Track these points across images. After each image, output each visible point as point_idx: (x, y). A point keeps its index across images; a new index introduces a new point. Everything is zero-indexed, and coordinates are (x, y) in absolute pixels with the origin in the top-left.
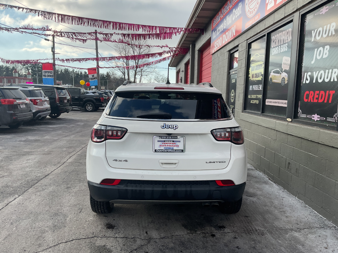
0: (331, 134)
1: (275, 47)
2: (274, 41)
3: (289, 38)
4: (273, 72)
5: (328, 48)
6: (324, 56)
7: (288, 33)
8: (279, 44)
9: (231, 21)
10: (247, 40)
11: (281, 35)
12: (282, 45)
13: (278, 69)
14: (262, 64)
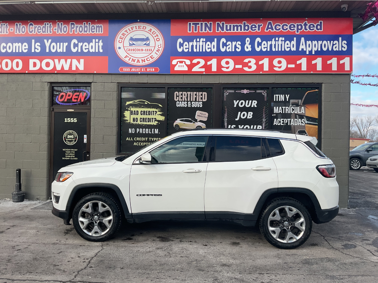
1: (182, 101)
2: (178, 96)
3: (205, 99)
4: (180, 120)
5: (252, 113)
6: (248, 117)
7: (202, 95)
8: (187, 99)
9: (65, 51)
10: (118, 83)
11: (190, 94)
12: (194, 101)
13: (190, 119)
14: (156, 111)
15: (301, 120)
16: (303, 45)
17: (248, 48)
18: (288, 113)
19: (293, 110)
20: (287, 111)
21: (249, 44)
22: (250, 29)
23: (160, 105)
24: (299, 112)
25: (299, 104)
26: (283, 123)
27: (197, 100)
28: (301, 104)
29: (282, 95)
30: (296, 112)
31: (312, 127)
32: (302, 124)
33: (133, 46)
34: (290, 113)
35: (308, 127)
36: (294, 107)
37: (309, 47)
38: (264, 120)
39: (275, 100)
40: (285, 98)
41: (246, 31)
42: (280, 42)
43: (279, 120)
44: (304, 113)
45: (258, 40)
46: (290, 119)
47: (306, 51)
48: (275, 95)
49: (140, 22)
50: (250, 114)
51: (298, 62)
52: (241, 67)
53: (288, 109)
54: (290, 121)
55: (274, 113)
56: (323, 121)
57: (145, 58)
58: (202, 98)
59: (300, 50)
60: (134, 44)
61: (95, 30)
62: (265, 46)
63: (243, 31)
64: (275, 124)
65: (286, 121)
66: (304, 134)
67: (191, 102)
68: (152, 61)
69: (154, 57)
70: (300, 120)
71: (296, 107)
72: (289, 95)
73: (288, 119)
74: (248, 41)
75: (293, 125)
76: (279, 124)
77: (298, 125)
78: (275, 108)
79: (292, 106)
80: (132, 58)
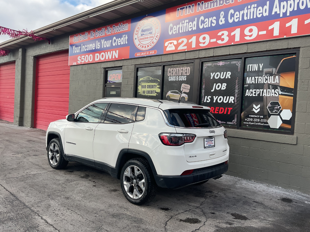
0: (235, 131)
1: (172, 76)
2: (170, 72)
3: (188, 73)
4: (171, 92)
5: (226, 84)
6: (222, 89)
7: (186, 70)
8: (176, 75)
9: (110, 46)
10: (135, 65)
11: (178, 70)
12: (181, 76)
13: (177, 91)
14: (156, 85)
15: (275, 90)
16: (276, 8)
17: (222, 21)
18: (261, 83)
19: (267, 80)
20: (260, 81)
21: (223, 18)
22: (224, 3)
23: (159, 80)
24: (272, 82)
25: (273, 73)
26: (255, 94)
27: (183, 75)
28: (276, 73)
29: (255, 65)
30: (269, 81)
31: (287, 98)
32: (275, 94)
33: (143, 35)
34: (263, 83)
35: (282, 98)
36: (267, 76)
37: (284, 8)
38: (236, 91)
39: (248, 71)
40: (259, 67)
41: (221, 5)
42: (252, 10)
43: (251, 91)
44: (278, 82)
45: (232, 11)
46: (263, 90)
47: (279, 14)
48: (248, 65)
49: (148, 16)
50: (224, 85)
51: (270, 28)
52: (215, 41)
53: (261, 79)
54: (263, 92)
55: (247, 83)
56: (298, 92)
57: (149, 44)
58: (186, 73)
59: (273, 13)
60: (143, 34)
61: (124, 28)
62: (237, 17)
63: (218, 6)
64: (247, 95)
65: (258, 92)
66: (277, 105)
67: (179, 76)
68: (153, 45)
69: (154, 42)
70: (273, 90)
71: (270, 77)
72: (262, 64)
73: (260, 90)
74: (222, 14)
75: (266, 96)
76: (251, 94)
77: (271, 96)
78: (248, 78)
79: (265, 75)
80: (142, 45)
